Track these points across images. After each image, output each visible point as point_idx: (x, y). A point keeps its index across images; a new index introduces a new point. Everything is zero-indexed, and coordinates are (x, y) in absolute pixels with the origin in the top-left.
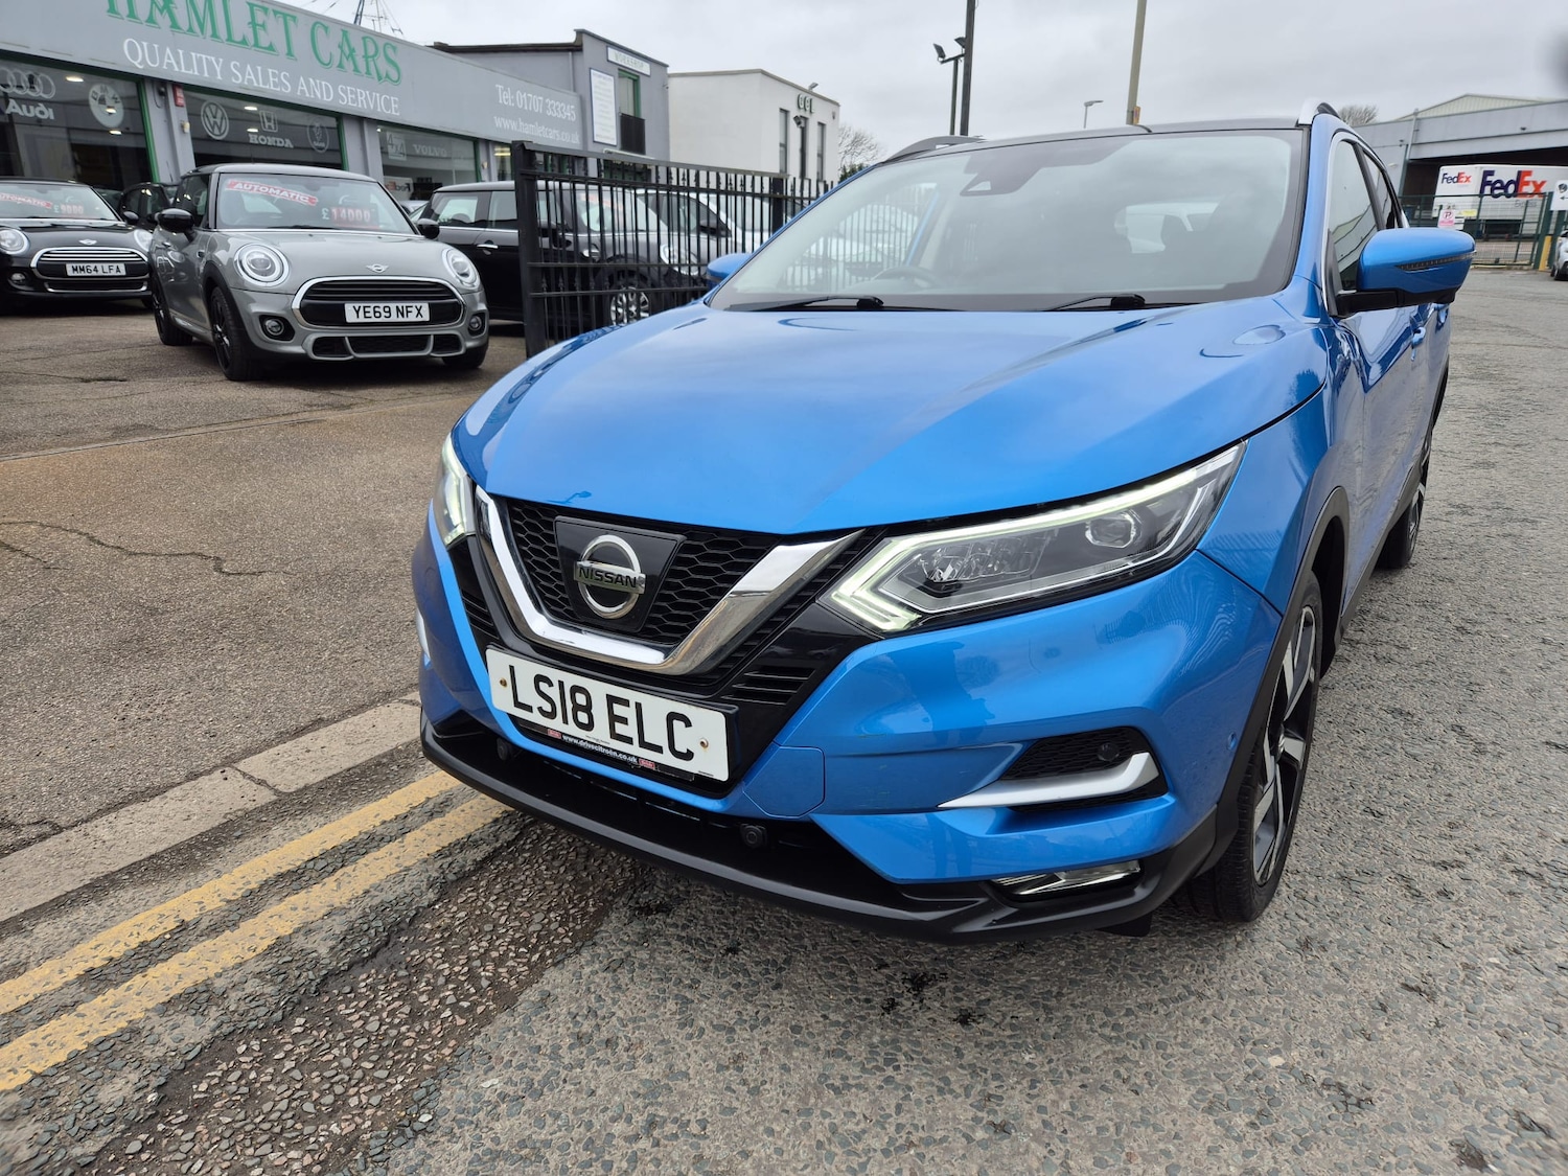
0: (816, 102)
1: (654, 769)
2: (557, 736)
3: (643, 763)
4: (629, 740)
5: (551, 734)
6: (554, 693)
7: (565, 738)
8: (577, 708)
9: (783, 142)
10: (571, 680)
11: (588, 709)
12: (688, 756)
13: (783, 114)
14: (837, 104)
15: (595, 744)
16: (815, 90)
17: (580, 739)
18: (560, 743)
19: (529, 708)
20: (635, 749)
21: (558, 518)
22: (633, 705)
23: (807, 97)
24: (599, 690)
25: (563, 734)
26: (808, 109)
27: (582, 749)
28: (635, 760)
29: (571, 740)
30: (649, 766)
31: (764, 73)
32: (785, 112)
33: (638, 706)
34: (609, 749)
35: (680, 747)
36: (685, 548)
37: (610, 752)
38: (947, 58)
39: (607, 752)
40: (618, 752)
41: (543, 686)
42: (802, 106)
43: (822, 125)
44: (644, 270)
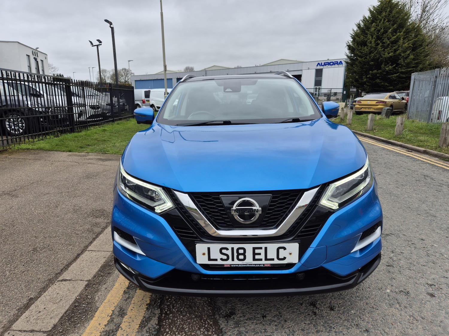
0: (38, 53)
1: (270, 266)
2: (228, 266)
3: (266, 266)
4: (261, 260)
5: (226, 266)
6: (229, 252)
7: (232, 266)
8: (239, 254)
9: (29, 65)
10: (236, 246)
11: (244, 254)
12: (285, 258)
13: (27, 56)
14: (46, 55)
15: (245, 265)
16: (38, 50)
17: (239, 265)
18: (231, 268)
19: (216, 260)
20: (264, 262)
21: (220, 196)
22: (264, 249)
23: (35, 52)
24: (249, 247)
25: (231, 265)
26: (36, 55)
27: (240, 267)
28: (262, 265)
29: (235, 266)
30: (269, 266)
31: (18, 43)
32: (29, 56)
33: (266, 248)
34: (252, 264)
35: (281, 256)
36: (273, 198)
37: (252, 266)
38: (94, 45)
39: (251, 266)
40: (255, 265)
41: (224, 251)
42: (34, 54)
43: (42, 61)
44: (22, 110)
